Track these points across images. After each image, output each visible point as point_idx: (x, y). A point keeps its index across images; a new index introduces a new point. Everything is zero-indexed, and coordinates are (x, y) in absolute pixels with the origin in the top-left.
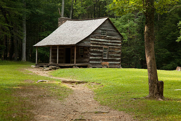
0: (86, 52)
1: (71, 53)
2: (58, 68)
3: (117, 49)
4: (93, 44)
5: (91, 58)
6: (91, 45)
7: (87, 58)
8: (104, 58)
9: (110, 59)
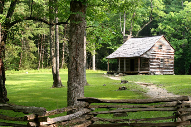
0: (147, 62)
1: (135, 63)
2: (125, 75)
3: (171, 60)
4: (152, 56)
5: (151, 67)
6: (151, 57)
7: (148, 67)
8: (161, 67)
9: (165, 68)
